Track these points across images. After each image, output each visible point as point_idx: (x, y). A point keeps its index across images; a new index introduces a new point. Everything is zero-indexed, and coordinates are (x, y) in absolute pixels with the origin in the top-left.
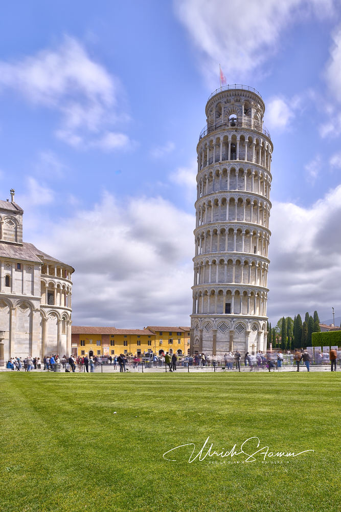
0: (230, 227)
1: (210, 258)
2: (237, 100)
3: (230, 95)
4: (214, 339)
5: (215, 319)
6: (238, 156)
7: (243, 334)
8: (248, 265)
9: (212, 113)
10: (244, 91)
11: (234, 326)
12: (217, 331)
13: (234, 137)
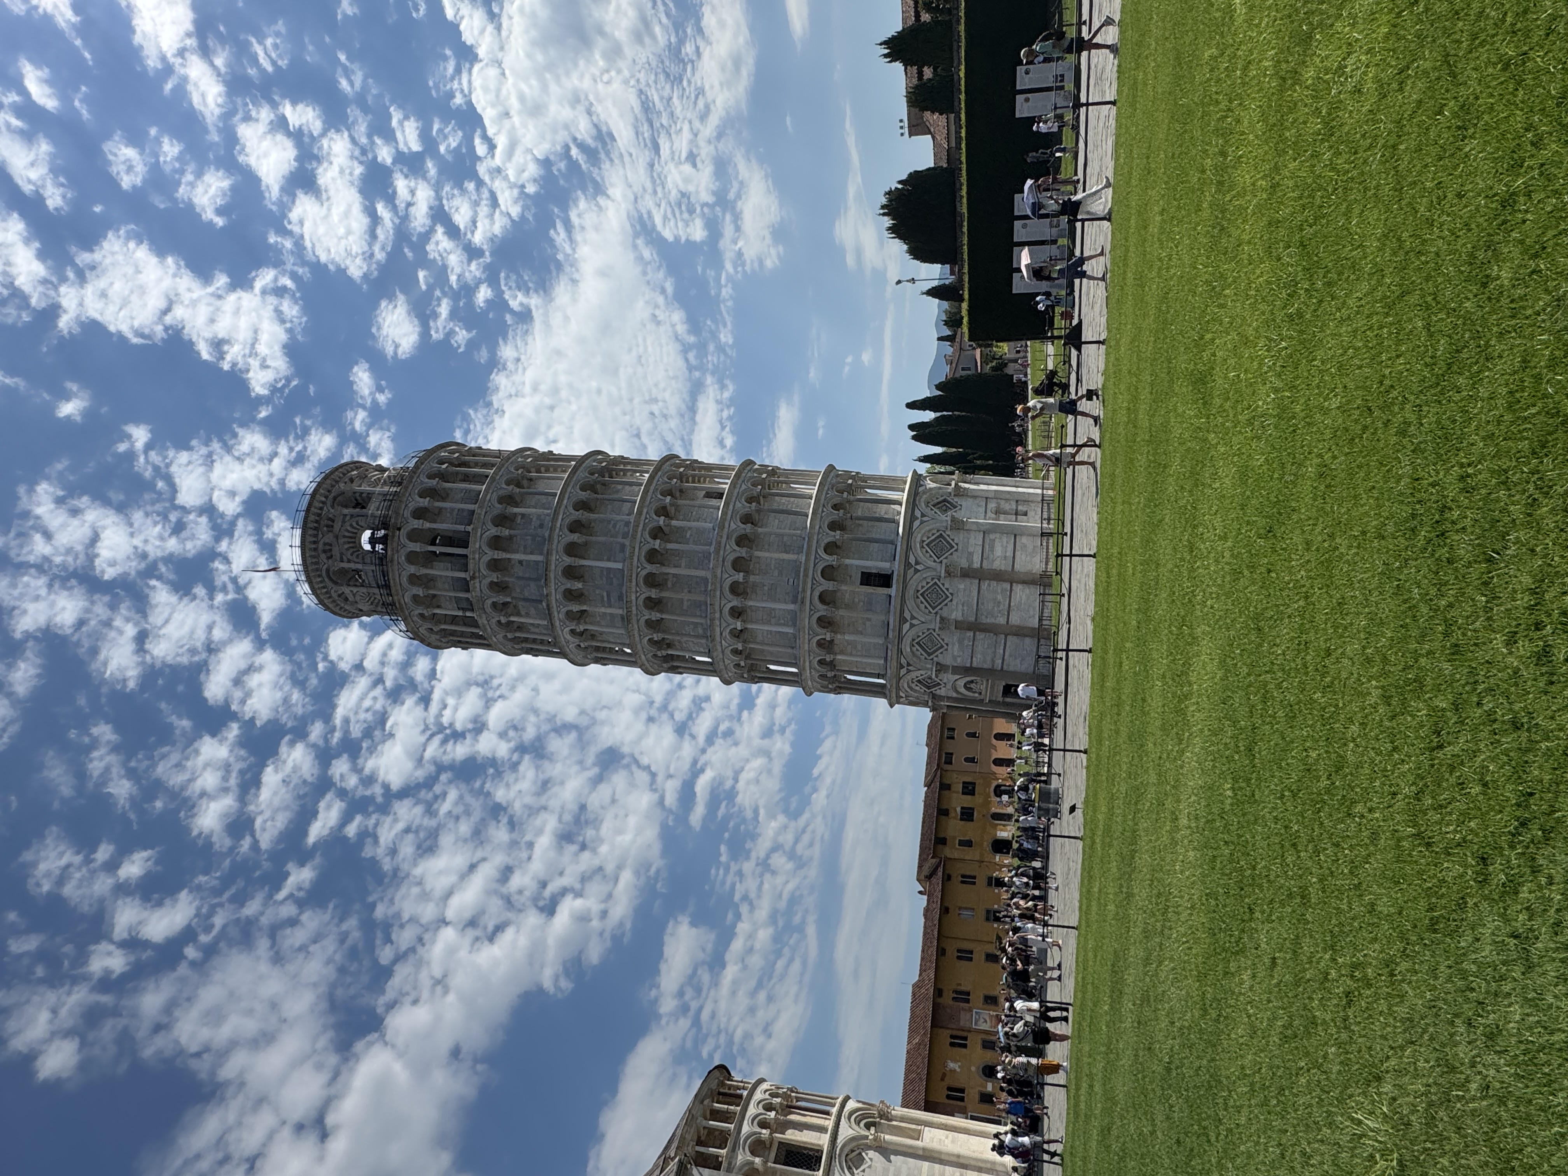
2: (327, 526)
3: (314, 543)
4: (969, 629)
5: (906, 621)
6: (461, 528)
7: (958, 538)
8: (756, 516)
9: (351, 598)
10: (310, 505)
11: (931, 563)
12: (945, 615)
13: (414, 536)
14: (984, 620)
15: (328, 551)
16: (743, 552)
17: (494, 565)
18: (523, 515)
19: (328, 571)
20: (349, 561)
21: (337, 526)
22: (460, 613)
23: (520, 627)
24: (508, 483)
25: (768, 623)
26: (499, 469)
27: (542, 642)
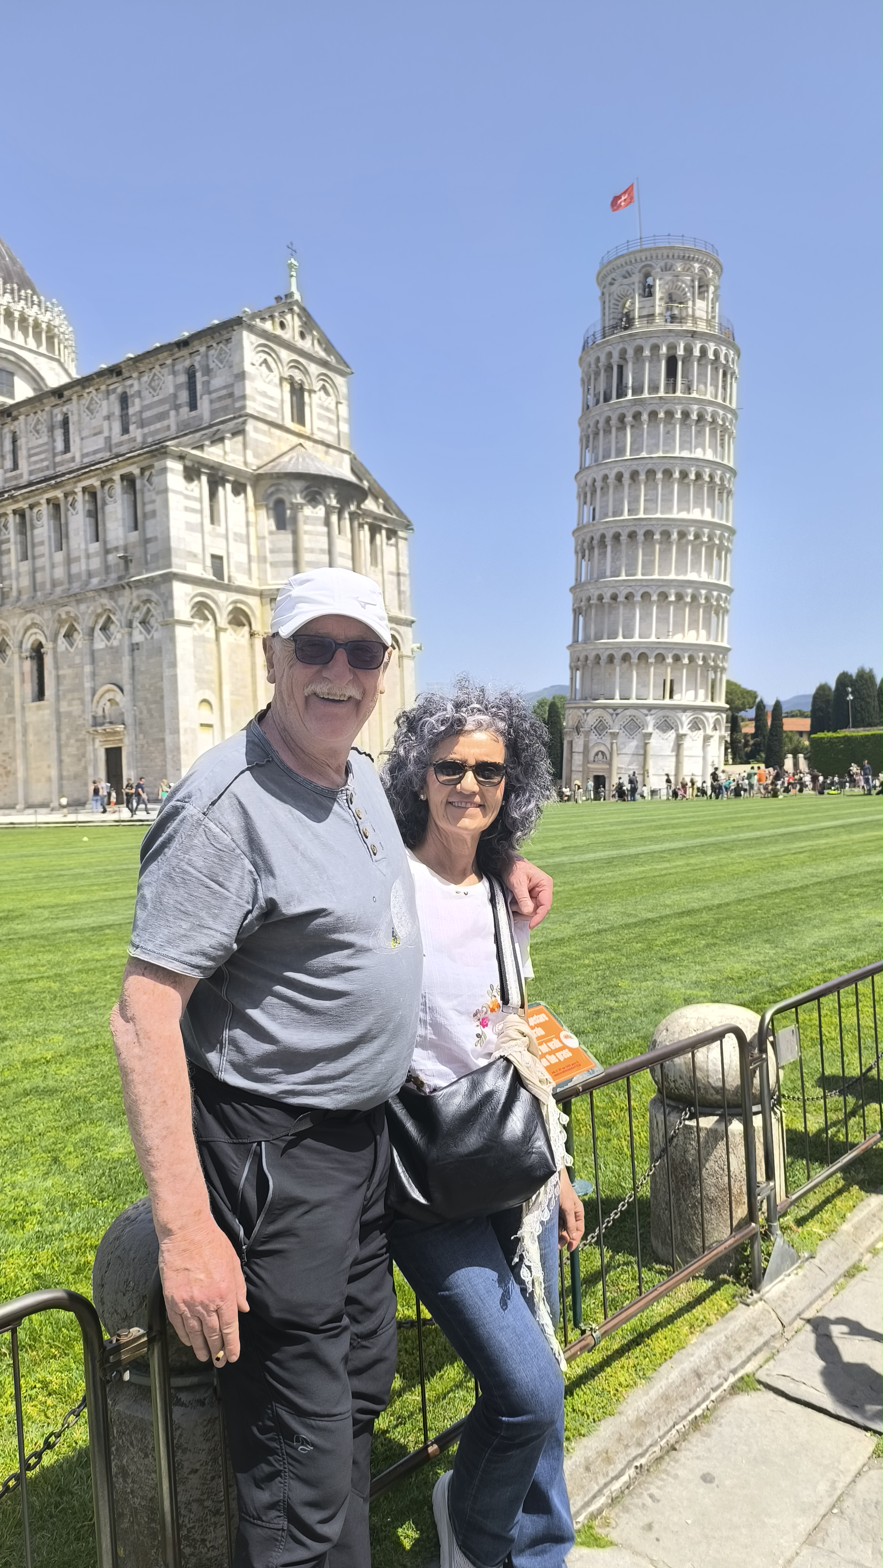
0: (680, 528)
1: (637, 588)
2: (684, 268)
4: (645, 751)
5: (649, 711)
9: (626, 282)
11: (686, 724)
12: (653, 736)
20: (659, 286)
21: (684, 276)
26: (730, 411)
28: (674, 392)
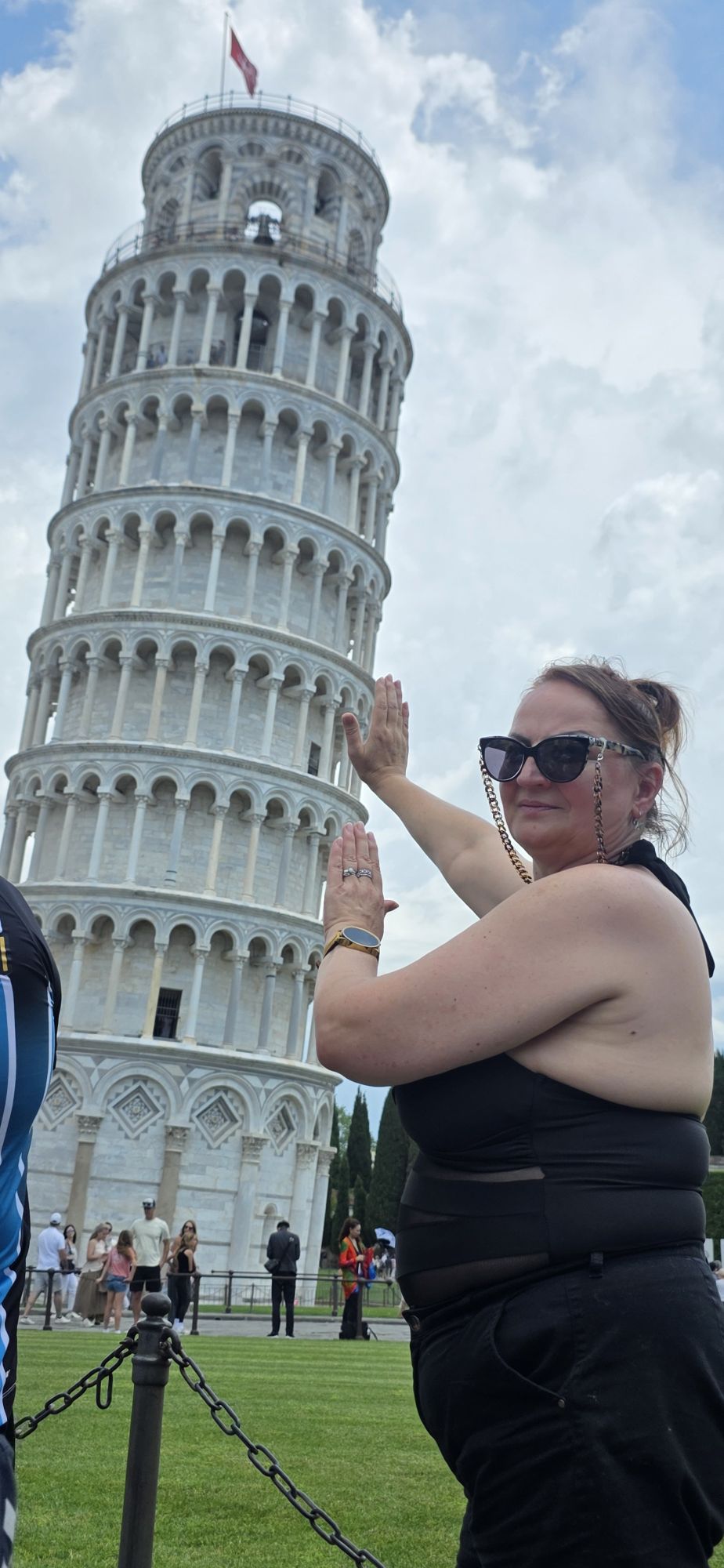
0: (218, 643)
2: (290, 154)
3: (265, 130)
4: (78, 1166)
5: (98, 1061)
6: (279, 360)
7: (230, 1150)
8: (280, 821)
9: (176, 178)
10: (323, 129)
11: (190, 1103)
12: (103, 1126)
13: (270, 287)
14: (92, 1193)
15: (252, 149)
16: (223, 800)
17: (218, 409)
18: (294, 459)
19: (218, 146)
20: (233, 180)
21: (289, 169)
22: (143, 346)
23: (116, 442)
24: (347, 440)
25: (107, 837)
26: (369, 429)
27: (91, 472)
28: (234, 363)
